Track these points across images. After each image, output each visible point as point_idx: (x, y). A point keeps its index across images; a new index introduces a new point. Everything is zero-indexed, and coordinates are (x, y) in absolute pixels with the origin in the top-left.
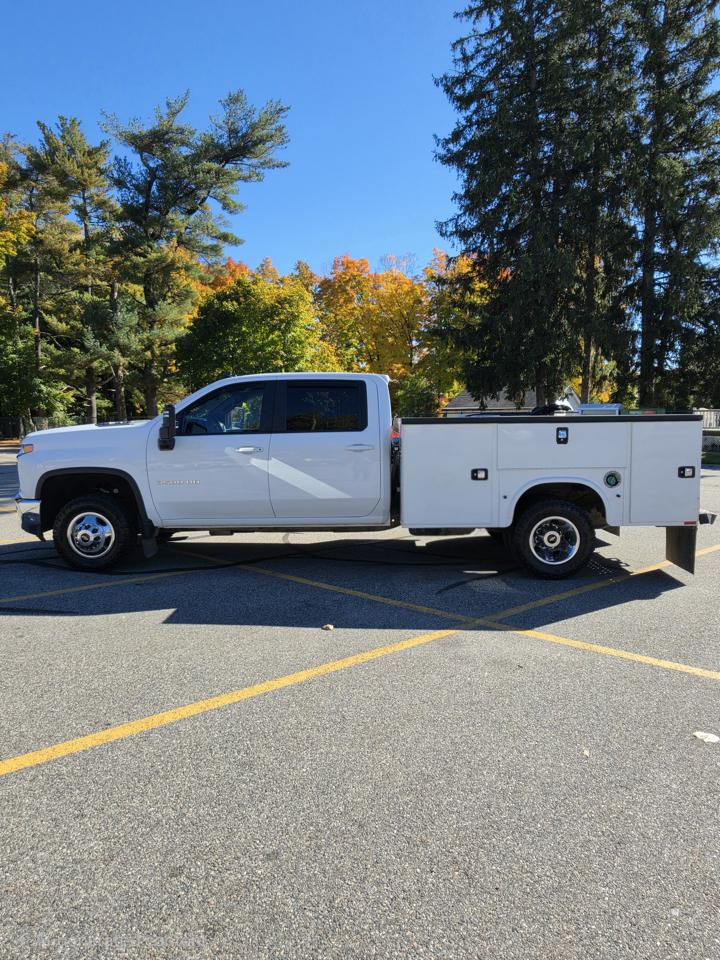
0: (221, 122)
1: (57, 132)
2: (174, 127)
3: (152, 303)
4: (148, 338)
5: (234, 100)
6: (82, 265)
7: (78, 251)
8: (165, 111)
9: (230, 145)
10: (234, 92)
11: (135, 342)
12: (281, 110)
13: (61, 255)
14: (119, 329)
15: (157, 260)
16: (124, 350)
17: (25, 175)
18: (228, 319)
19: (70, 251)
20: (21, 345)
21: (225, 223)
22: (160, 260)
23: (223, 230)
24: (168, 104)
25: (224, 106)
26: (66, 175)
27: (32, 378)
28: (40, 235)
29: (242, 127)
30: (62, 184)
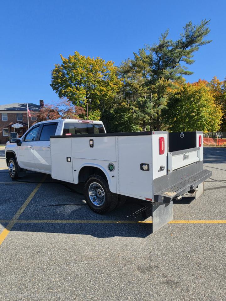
0: (183, 35)
1: (138, 54)
2: (166, 42)
3: (159, 98)
4: (157, 110)
5: (188, 25)
6: (143, 91)
7: (141, 87)
8: (162, 38)
9: (187, 41)
10: (187, 23)
11: (152, 112)
12: (206, 22)
13: (137, 89)
14: (147, 108)
15: (159, 85)
16: (149, 114)
17: (132, 68)
18: (177, 101)
19: (139, 87)
20: (128, 115)
21: (185, 68)
22: (160, 85)
23: (185, 71)
24: (162, 35)
25: (185, 29)
26: (140, 66)
27: (131, 124)
28: (132, 84)
29: (190, 34)
30: (139, 68)
